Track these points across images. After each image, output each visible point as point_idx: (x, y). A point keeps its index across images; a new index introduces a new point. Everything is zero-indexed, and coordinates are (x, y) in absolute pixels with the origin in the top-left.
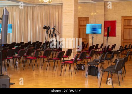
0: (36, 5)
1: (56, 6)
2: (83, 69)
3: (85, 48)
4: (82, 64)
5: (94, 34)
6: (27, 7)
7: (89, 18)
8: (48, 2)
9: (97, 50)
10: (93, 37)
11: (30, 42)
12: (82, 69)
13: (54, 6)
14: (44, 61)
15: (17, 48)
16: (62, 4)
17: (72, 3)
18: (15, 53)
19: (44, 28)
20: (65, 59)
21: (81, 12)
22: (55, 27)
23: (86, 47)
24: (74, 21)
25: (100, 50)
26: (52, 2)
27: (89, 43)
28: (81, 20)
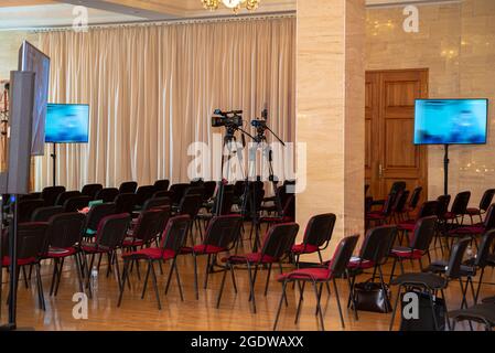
0: (191, 21)
1: (278, 20)
2: (380, 304)
3: (407, 207)
4: (376, 281)
5: (449, 147)
6: (153, 30)
7: (430, 73)
8: (241, 4)
9: (467, 219)
10: (446, 161)
11: (167, 182)
12: (377, 306)
13: (271, 21)
14: (216, 268)
15: (96, 208)
16: (295, 11)
17: (339, 7)
18: (90, 231)
19: (217, 123)
20: (304, 258)
21: (389, 47)
22: (265, 114)
23: (414, 204)
24: (347, 90)
25: (476, 219)
26: (256, 6)
27: (429, 184)
28: (392, 83)
